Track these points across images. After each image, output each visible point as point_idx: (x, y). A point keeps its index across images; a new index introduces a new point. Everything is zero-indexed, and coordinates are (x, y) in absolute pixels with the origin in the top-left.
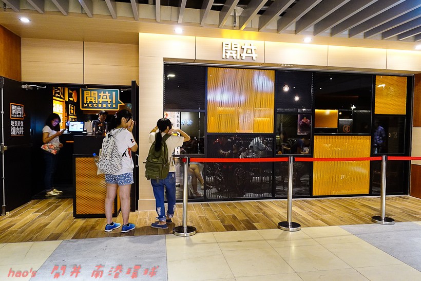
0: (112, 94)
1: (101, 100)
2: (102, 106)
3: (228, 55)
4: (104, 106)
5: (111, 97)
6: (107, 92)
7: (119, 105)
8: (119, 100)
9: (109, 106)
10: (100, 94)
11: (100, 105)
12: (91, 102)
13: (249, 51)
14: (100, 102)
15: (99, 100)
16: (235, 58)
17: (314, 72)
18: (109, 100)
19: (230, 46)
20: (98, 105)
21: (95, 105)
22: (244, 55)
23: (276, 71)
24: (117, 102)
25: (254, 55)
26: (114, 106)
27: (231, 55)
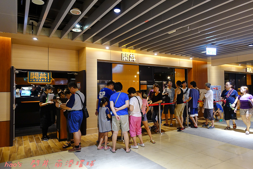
0: (47, 74)
1: (41, 78)
2: (41, 81)
3: (125, 59)
4: (43, 81)
5: (47, 76)
6: (44, 73)
7: (51, 80)
8: (51, 77)
9: (46, 81)
10: (40, 74)
11: (40, 80)
12: (35, 79)
13: (133, 58)
14: (40, 79)
15: (39, 77)
16: (127, 60)
17: (154, 67)
18: (45, 78)
19: (125, 55)
20: (39, 80)
21: (37, 80)
22: (131, 59)
23: (139, 66)
24: (50, 79)
25: (135, 60)
26: (48, 81)
27: (126, 59)
